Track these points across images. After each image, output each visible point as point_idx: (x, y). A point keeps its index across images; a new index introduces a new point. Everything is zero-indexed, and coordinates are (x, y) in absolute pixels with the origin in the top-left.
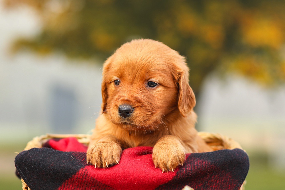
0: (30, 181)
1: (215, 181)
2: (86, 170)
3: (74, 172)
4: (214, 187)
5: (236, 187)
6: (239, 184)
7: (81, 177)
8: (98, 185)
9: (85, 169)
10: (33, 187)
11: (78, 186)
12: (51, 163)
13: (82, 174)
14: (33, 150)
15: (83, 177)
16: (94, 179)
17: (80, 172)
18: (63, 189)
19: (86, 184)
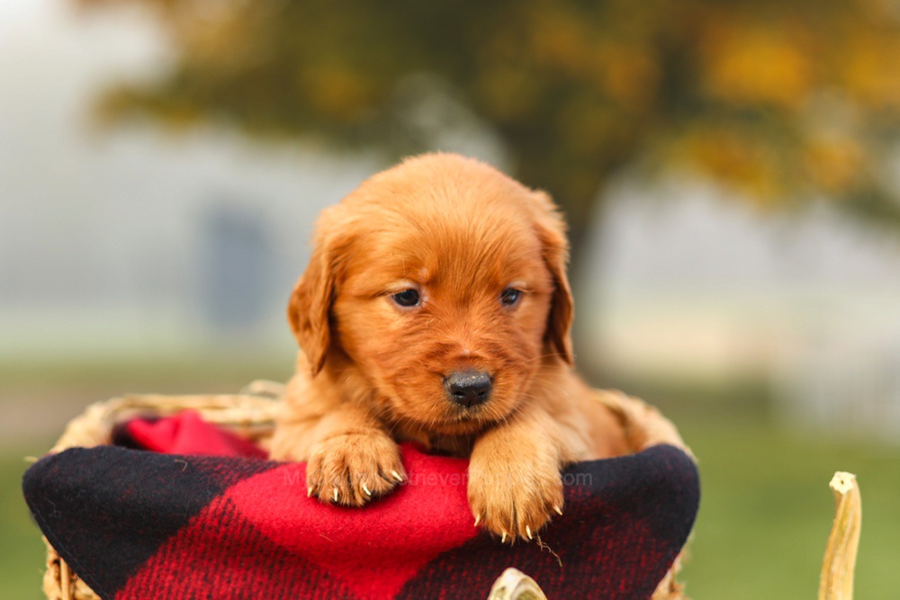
0: (66, 541)
1: (604, 543)
2: (229, 500)
3: (196, 509)
4: (598, 560)
5: (662, 561)
6: (670, 552)
7: (216, 524)
8: (262, 551)
9: (225, 497)
10: (74, 557)
11: (204, 553)
12: (126, 486)
14: (71, 452)
15: (220, 523)
16: (252, 526)
17: (212, 508)
18: (161, 563)
19: (229, 548)
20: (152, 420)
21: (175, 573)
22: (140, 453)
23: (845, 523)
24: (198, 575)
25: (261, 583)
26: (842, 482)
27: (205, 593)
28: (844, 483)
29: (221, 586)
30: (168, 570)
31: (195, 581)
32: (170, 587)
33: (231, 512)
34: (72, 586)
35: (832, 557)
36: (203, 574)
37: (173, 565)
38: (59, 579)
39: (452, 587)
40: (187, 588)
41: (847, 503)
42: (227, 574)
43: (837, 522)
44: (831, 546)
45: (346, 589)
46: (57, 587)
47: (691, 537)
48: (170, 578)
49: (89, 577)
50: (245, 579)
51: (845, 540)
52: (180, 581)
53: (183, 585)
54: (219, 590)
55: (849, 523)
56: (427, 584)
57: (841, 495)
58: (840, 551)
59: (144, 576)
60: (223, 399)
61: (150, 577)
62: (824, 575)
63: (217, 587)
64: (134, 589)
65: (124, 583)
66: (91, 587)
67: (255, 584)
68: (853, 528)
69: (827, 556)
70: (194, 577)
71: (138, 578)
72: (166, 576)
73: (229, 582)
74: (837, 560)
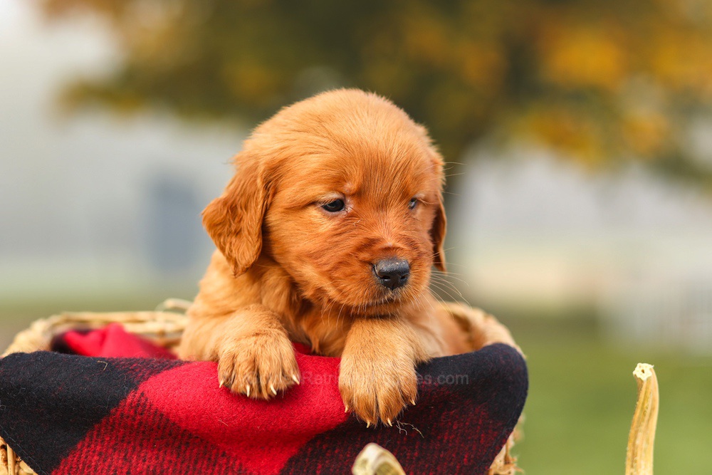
0: (11, 430)
1: (450, 424)
2: (142, 394)
3: (115, 401)
4: (446, 438)
5: (499, 438)
6: (505, 431)
7: (132, 413)
8: (171, 435)
9: (139, 392)
10: (18, 442)
11: (124, 437)
12: (58, 384)
13: (133, 405)
14: (15, 357)
15: (135, 412)
16: (162, 415)
17: (129, 401)
18: (88, 446)
19: (143, 432)
20: (84, 332)
21: (100, 454)
22: (69, 356)
23: (646, 405)
24: (119, 456)
25: (170, 462)
26: (643, 371)
27: (125, 470)
28: (644, 372)
29: (138, 464)
30: (94, 452)
31: (116, 460)
32: (96, 466)
33: (144, 404)
34: (17, 466)
35: (636, 432)
36: (123, 455)
37: (98, 448)
38: (6, 460)
39: (327, 462)
40: (110, 466)
41: (647, 388)
42: (142, 455)
43: (639, 404)
44: (635, 424)
45: (240, 465)
46: (4, 468)
47: (522, 419)
48: (96, 458)
49: (29, 459)
50: (157, 458)
51: (646, 418)
52: (104, 461)
53: (107, 463)
54: (136, 468)
55: (649, 404)
56: (307, 460)
57: (642, 381)
58: (643, 428)
59: (74, 457)
60: (142, 315)
61: (80, 458)
62: (629, 448)
63: (134, 465)
64: (66, 468)
65: (59, 463)
66: (32, 467)
67: (166, 462)
68: (653, 409)
69: (632, 432)
70: (115, 457)
71: (70, 458)
72: (93, 457)
73: (144, 461)
74: (640, 435)
